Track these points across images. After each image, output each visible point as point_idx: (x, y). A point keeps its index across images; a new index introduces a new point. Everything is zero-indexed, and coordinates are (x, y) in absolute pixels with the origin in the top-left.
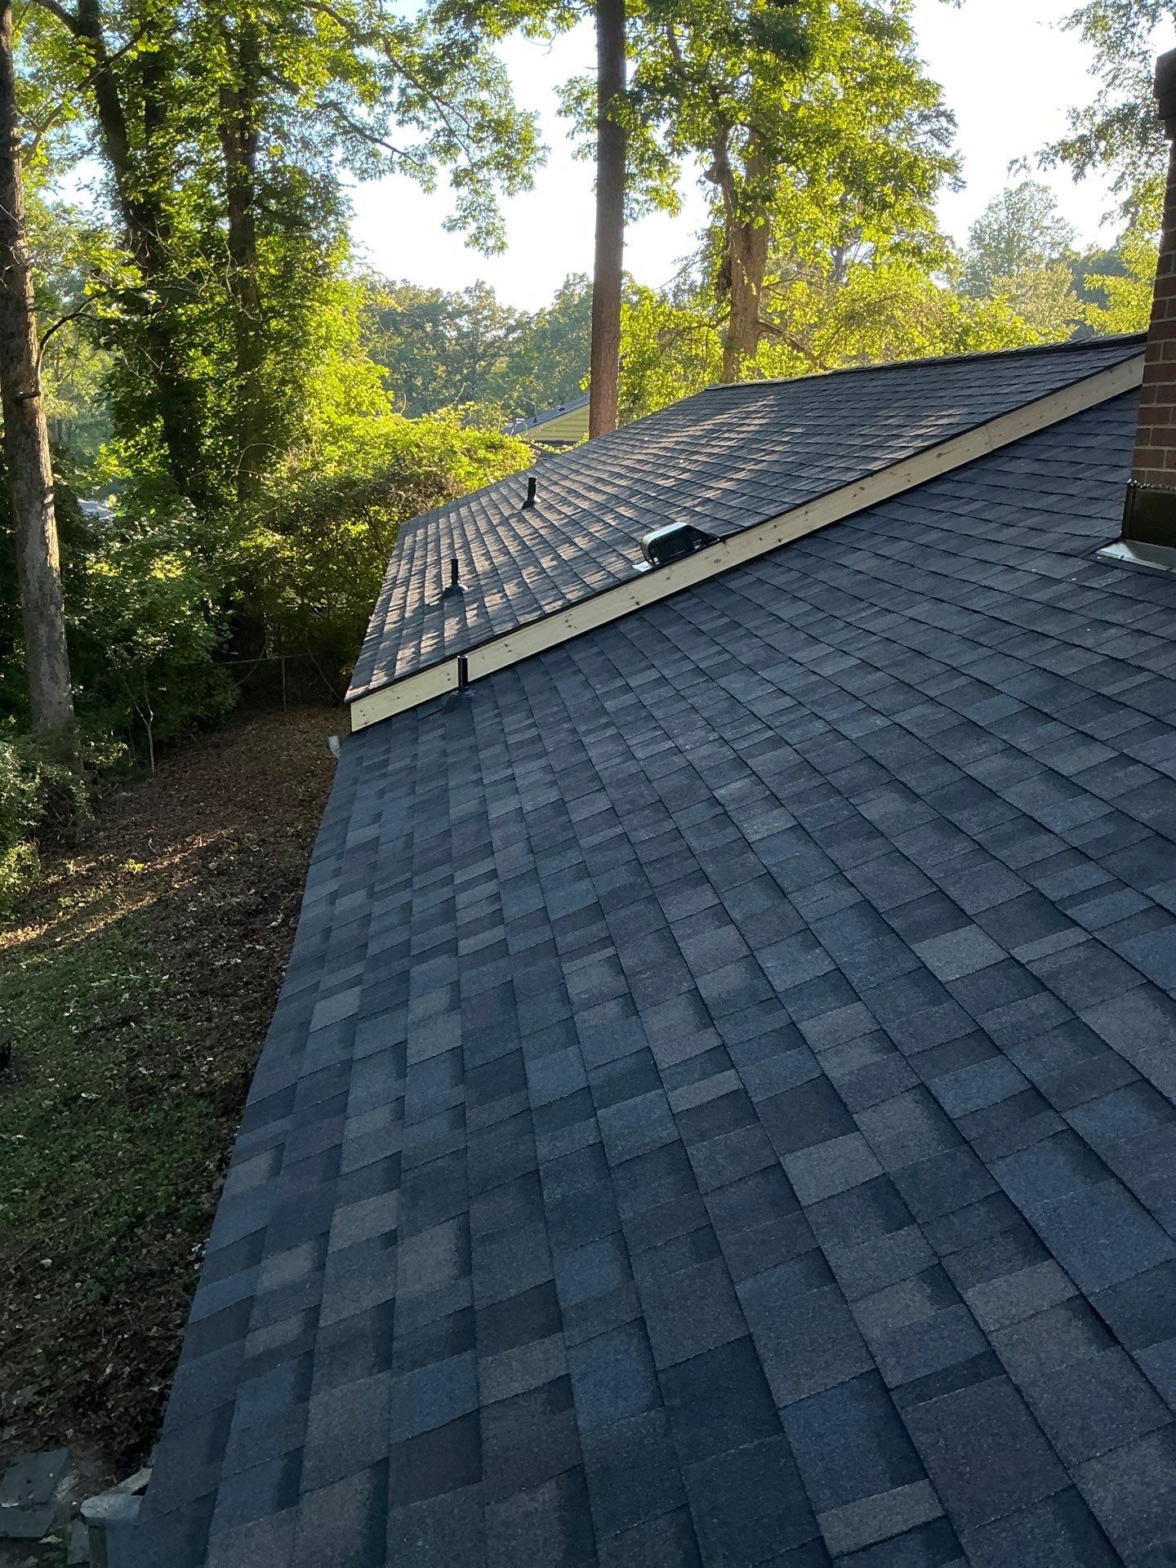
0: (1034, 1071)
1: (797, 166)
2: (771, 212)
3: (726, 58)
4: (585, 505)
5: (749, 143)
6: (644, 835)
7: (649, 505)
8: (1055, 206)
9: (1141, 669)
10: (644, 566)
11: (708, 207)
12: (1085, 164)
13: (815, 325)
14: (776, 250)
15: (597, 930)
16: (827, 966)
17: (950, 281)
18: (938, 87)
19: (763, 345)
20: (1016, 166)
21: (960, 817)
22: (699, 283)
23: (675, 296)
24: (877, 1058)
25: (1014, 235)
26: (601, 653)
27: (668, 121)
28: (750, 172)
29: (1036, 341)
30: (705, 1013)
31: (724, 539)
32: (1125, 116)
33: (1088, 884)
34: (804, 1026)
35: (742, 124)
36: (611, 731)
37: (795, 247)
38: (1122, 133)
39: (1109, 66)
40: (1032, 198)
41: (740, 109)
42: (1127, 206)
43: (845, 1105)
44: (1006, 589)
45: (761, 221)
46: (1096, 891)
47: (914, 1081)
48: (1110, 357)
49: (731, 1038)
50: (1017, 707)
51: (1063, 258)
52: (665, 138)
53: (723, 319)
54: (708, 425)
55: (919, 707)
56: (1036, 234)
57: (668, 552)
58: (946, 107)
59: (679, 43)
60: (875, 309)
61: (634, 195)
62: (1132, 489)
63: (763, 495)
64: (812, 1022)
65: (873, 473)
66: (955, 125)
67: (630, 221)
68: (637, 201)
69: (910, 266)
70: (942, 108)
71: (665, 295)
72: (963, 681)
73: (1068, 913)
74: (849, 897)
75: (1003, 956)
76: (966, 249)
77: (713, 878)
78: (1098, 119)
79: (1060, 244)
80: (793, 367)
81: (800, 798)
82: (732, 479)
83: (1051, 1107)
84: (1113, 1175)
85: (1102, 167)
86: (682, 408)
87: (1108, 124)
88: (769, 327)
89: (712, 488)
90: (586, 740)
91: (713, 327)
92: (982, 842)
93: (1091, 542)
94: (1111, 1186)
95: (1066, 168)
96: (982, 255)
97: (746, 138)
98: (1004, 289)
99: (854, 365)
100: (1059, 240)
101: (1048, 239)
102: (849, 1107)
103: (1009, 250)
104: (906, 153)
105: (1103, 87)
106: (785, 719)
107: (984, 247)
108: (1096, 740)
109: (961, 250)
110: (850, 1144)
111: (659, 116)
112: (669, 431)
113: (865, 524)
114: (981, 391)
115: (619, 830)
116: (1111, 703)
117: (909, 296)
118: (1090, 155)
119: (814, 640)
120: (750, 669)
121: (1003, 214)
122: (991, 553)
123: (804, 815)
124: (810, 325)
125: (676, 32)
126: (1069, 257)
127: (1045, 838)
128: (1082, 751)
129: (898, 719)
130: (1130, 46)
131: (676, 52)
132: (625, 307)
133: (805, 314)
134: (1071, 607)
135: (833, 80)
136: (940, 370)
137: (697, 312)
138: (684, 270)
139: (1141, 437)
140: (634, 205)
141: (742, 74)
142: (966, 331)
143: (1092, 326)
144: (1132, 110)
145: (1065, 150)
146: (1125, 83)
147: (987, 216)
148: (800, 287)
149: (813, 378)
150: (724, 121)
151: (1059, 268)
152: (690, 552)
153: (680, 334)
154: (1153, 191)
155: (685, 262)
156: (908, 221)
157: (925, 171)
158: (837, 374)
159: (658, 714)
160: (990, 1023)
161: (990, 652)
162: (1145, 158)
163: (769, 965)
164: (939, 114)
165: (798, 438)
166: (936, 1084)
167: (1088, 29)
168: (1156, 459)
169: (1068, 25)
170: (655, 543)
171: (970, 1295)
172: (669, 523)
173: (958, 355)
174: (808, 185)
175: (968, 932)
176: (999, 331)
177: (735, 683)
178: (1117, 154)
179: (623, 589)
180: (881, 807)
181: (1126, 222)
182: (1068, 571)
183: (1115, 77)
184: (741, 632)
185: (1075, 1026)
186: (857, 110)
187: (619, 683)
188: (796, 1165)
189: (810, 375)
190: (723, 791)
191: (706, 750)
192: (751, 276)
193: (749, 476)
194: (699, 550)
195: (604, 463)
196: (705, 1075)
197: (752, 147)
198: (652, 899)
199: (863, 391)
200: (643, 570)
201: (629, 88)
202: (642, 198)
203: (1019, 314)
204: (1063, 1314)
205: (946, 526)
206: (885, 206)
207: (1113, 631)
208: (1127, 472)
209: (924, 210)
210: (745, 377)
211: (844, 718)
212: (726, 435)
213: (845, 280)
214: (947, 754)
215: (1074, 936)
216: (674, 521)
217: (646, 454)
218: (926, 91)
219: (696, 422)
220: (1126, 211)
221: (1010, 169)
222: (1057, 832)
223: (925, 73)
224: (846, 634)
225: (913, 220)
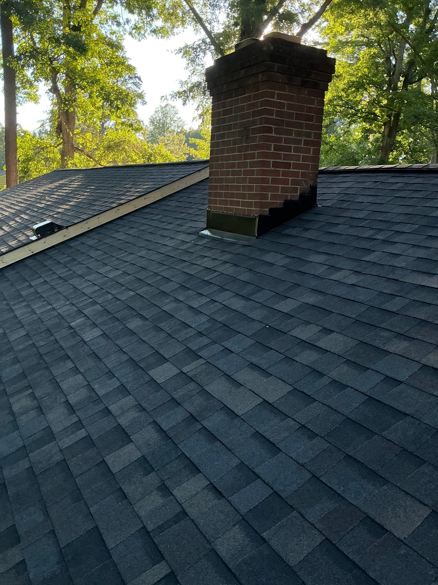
0: (191, 409)
1: (85, 91)
2: (76, 106)
3: (54, 48)
4: (7, 214)
5: (66, 80)
6: (42, 343)
7: (35, 214)
8: (178, 113)
9: (215, 271)
10: (34, 238)
11: (51, 102)
12: (186, 100)
13: (96, 149)
14: (78, 120)
15: (24, 383)
16: (118, 384)
17: (144, 136)
18: (134, 68)
19: (76, 155)
20: (163, 98)
21: (162, 325)
22: (49, 130)
23: (39, 134)
24: (138, 414)
25: (165, 122)
26: (18, 273)
27: (32, 68)
28: (67, 91)
29: (175, 160)
30: (71, 409)
31: (67, 227)
32: (198, 85)
33: (204, 344)
34: (110, 408)
35: (63, 73)
36: (24, 304)
37: (86, 120)
38: (197, 91)
39: (192, 68)
40: (170, 110)
41: (61, 67)
42: (200, 116)
43: (127, 433)
44: (171, 245)
45: (72, 110)
46: (206, 345)
47: (151, 420)
48: (199, 167)
49: (82, 417)
50: (178, 286)
51: (182, 132)
52: (32, 75)
53: (60, 144)
54: (57, 184)
55: (145, 288)
56: (172, 122)
57: (44, 232)
58: (138, 75)
59: (35, 40)
60: (118, 145)
61: (20, 95)
62: (209, 212)
63: (81, 211)
64: (113, 405)
65: (122, 204)
66: (142, 82)
67: (19, 104)
68: (21, 97)
69: (129, 131)
70: (136, 75)
71: (35, 134)
72: (159, 277)
73: (198, 354)
74: (124, 358)
75: (179, 371)
76: (148, 126)
77: (71, 357)
78: (189, 85)
79: (180, 126)
80: (89, 164)
81: (104, 323)
82: (68, 205)
83: (197, 421)
84: (219, 440)
85: (192, 101)
86: (46, 177)
87: (193, 87)
88: (77, 149)
89: (60, 208)
90: (14, 308)
91: (56, 147)
92: (169, 333)
93: (197, 229)
94: (218, 444)
95: (180, 101)
96: (154, 128)
97: (64, 78)
98: (163, 141)
99: (112, 165)
100: (180, 125)
101: (176, 124)
102: (129, 434)
103: (163, 127)
104: (125, 90)
105: (190, 74)
106: (96, 294)
107: (155, 125)
108: (203, 295)
109: (147, 126)
110: (130, 447)
111: (29, 66)
112: (40, 186)
113: (120, 222)
114: (157, 177)
115: (31, 342)
116: (208, 283)
117: (129, 141)
118: (188, 97)
119: (106, 265)
120: (81, 276)
121: (160, 115)
122: (166, 233)
123: (106, 329)
124: (94, 149)
125: (34, 35)
126: (183, 131)
127: (190, 329)
128: (199, 299)
129: (138, 292)
130: (198, 61)
131: (35, 44)
132: (19, 137)
133: (91, 145)
134: (193, 251)
135: (96, 61)
136: (143, 168)
137: (48, 141)
138: (42, 125)
139: (210, 194)
140: (20, 99)
141: (61, 54)
142: (151, 155)
143: (192, 155)
144: (200, 83)
145: (179, 94)
146: (197, 74)
147: (155, 114)
148: (89, 135)
149: (97, 168)
150: (55, 71)
151: (181, 135)
152: (53, 232)
153: (43, 149)
154: (208, 111)
155: (42, 122)
156: (127, 114)
157: (132, 98)
158: (105, 168)
159: (44, 295)
160: (176, 396)
161: (167, 267)
162: (206, 100)
163: (96, 387)
164: (136, 77)
165: (93, 190)
166: (159, 420)
167: (184, 54)
168: (215, 202)
169: (177, 53)
170: (37, 228)
171: (175, 492)
172: (44, 221)
173: (149, 163)
174: (89, 98)
175: (167, 365)
176: (162, 155)
177: (76, 282)
178: (196, 98)
179: (26, 247)
180: (134, 324)
181: (201, 121)
182: (191, 239)
183: (194, 72)
184: (76, 262)
185: (203, 392)
186: (105, 72)
187: (27, 284)
188: (110, 460)
189: (95, 167)
190: (73, 323)
191: (65, 308)
192: (70, 129)
193: (75, 204)
194: (57, 232)
195: (14, 197)
196: (73, 433)
197: (67, 82)
198: (47, 368)
199: (116, 174)
200: (34, 239)
201: (15, 54)
202: (23, 96)
203: (168, 150)
204: (206, 491)
205: (149, 224)
206: (118, 108)
207: (206, 259)
208: (207, 206)
209: (133, 111)
210: (70, 166)
211: (118, 293)
212: (64, 188)
213: (106, 133)
214: (156, 303)
215: (202, 361)
216: (45, 220)
217: (32, 194)
218: (130, 68)
219: (51, 183)
220: (200, 118)
221: (161, 99)
222: (193, 326)
223: (130, 62)
224: (117, 262)
225: (129, 114)
